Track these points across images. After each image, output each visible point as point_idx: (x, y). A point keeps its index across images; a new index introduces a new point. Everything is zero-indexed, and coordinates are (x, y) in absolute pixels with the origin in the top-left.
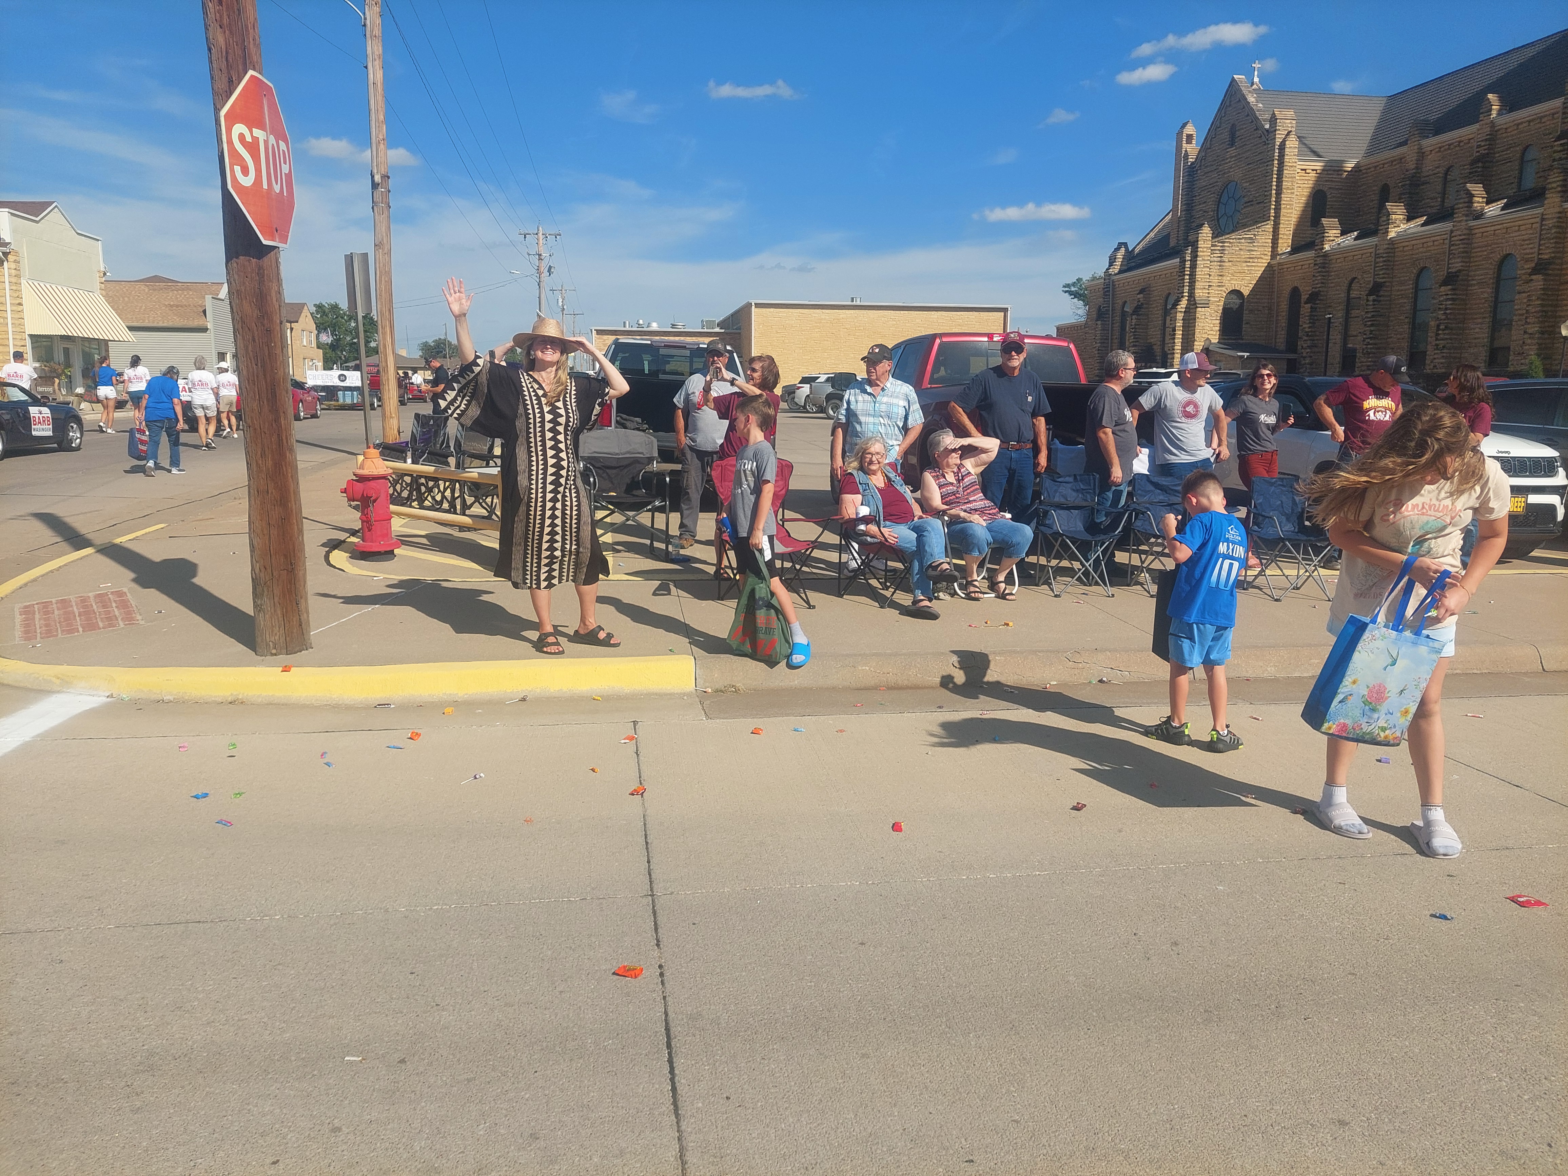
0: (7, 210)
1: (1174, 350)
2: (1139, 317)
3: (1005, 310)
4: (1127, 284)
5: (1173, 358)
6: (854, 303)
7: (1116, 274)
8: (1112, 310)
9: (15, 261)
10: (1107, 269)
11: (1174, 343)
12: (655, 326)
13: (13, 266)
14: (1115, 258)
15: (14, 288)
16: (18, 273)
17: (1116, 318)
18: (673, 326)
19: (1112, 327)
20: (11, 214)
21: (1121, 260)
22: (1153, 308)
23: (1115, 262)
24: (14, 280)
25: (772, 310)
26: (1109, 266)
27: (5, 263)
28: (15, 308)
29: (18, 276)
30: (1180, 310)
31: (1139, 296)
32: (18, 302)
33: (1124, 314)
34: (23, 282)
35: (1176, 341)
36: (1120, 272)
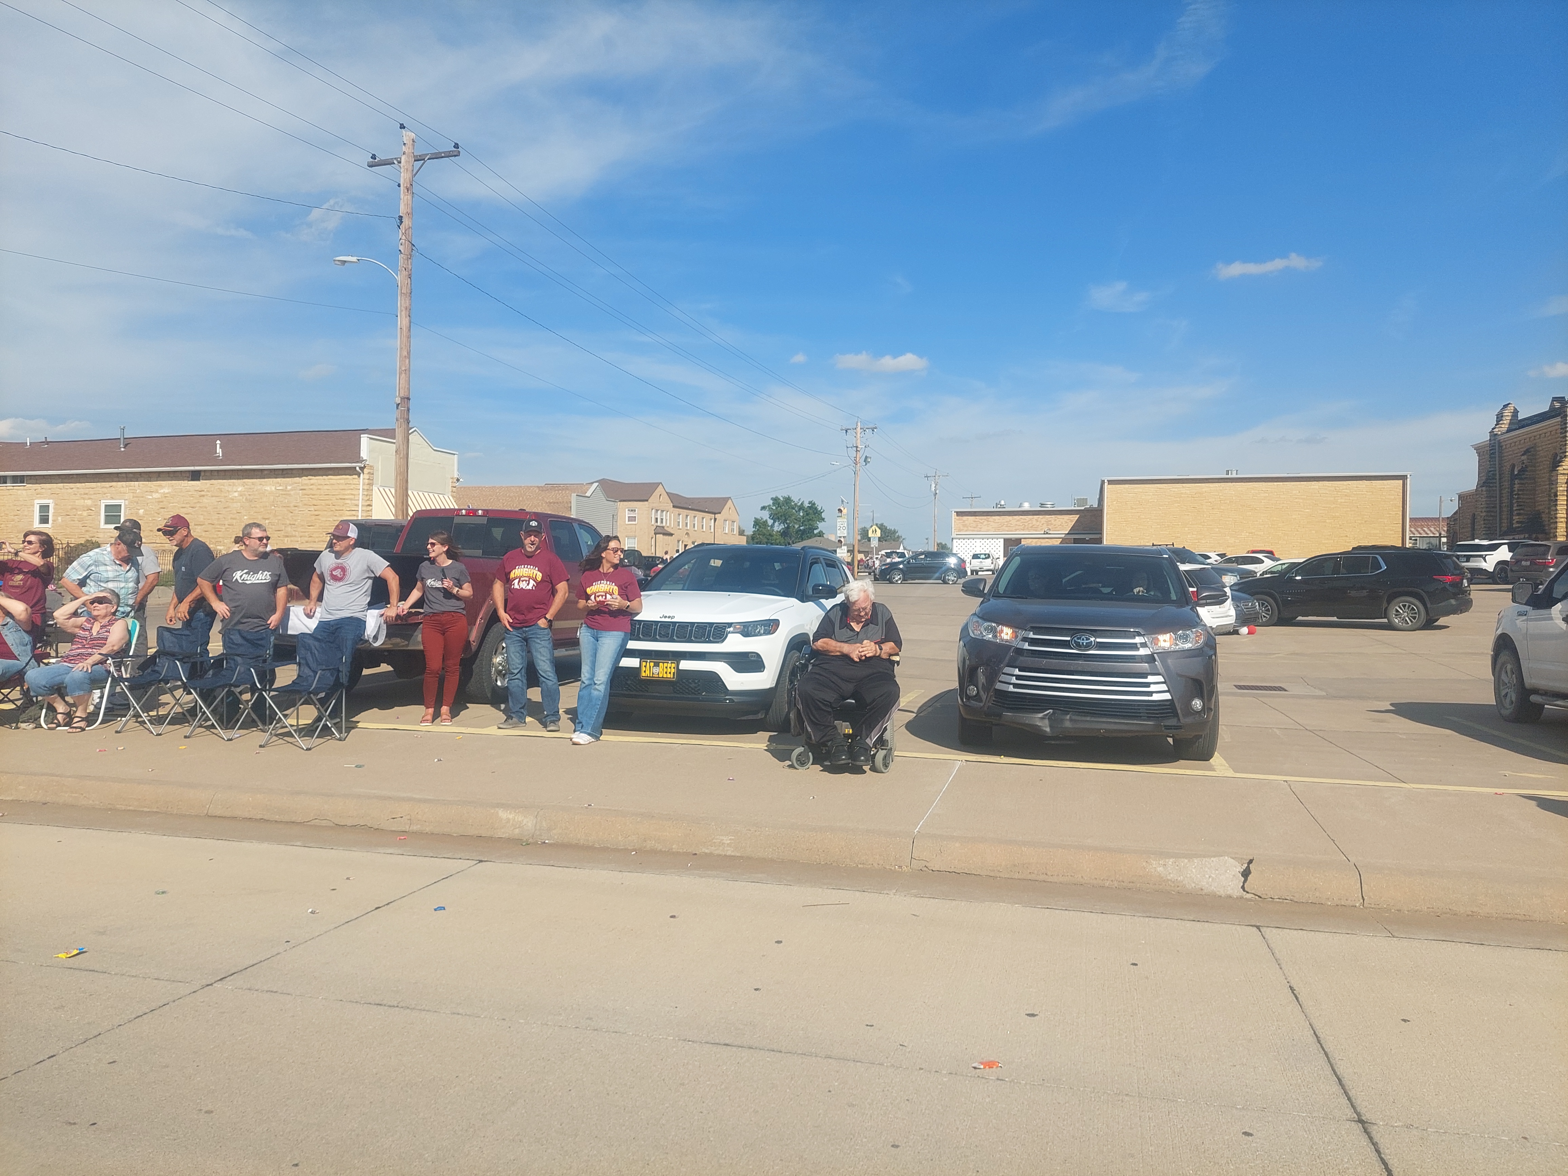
0: (366, 435)
1: (1556, 518)
2: (1522, 482)
3: (1404, 478)
4: (1513, 444)
5: (1556, 528)
6: (1230, 476)
7: (1503, 434)
8: (1500, 475)
9: (369, 473)
10: (1493, 429)
11: (1557, 510)
12: (1026, 506)
13: (367, 476)
14: (1502, 416)
15: (366, 493)
16: (371, 482)
17: (1504, 483)
18: (1042, 505)
19: (1501, 494)
20: (371, 438)
21: (1510, 418)
22: (1541, 470)
23: (1502, 420)
24: (366, 487)
25: (1127, 486)
26: (1496, 425)
27: (362, 475)
28: (365, 508)
29: (371, 484)
30: (1562, 472)
31: (1523, 458)
32: (367, 504)
33: (1513, 477)
34: (375, 488)
35: (1558, 508)
36: (1509, 430)
